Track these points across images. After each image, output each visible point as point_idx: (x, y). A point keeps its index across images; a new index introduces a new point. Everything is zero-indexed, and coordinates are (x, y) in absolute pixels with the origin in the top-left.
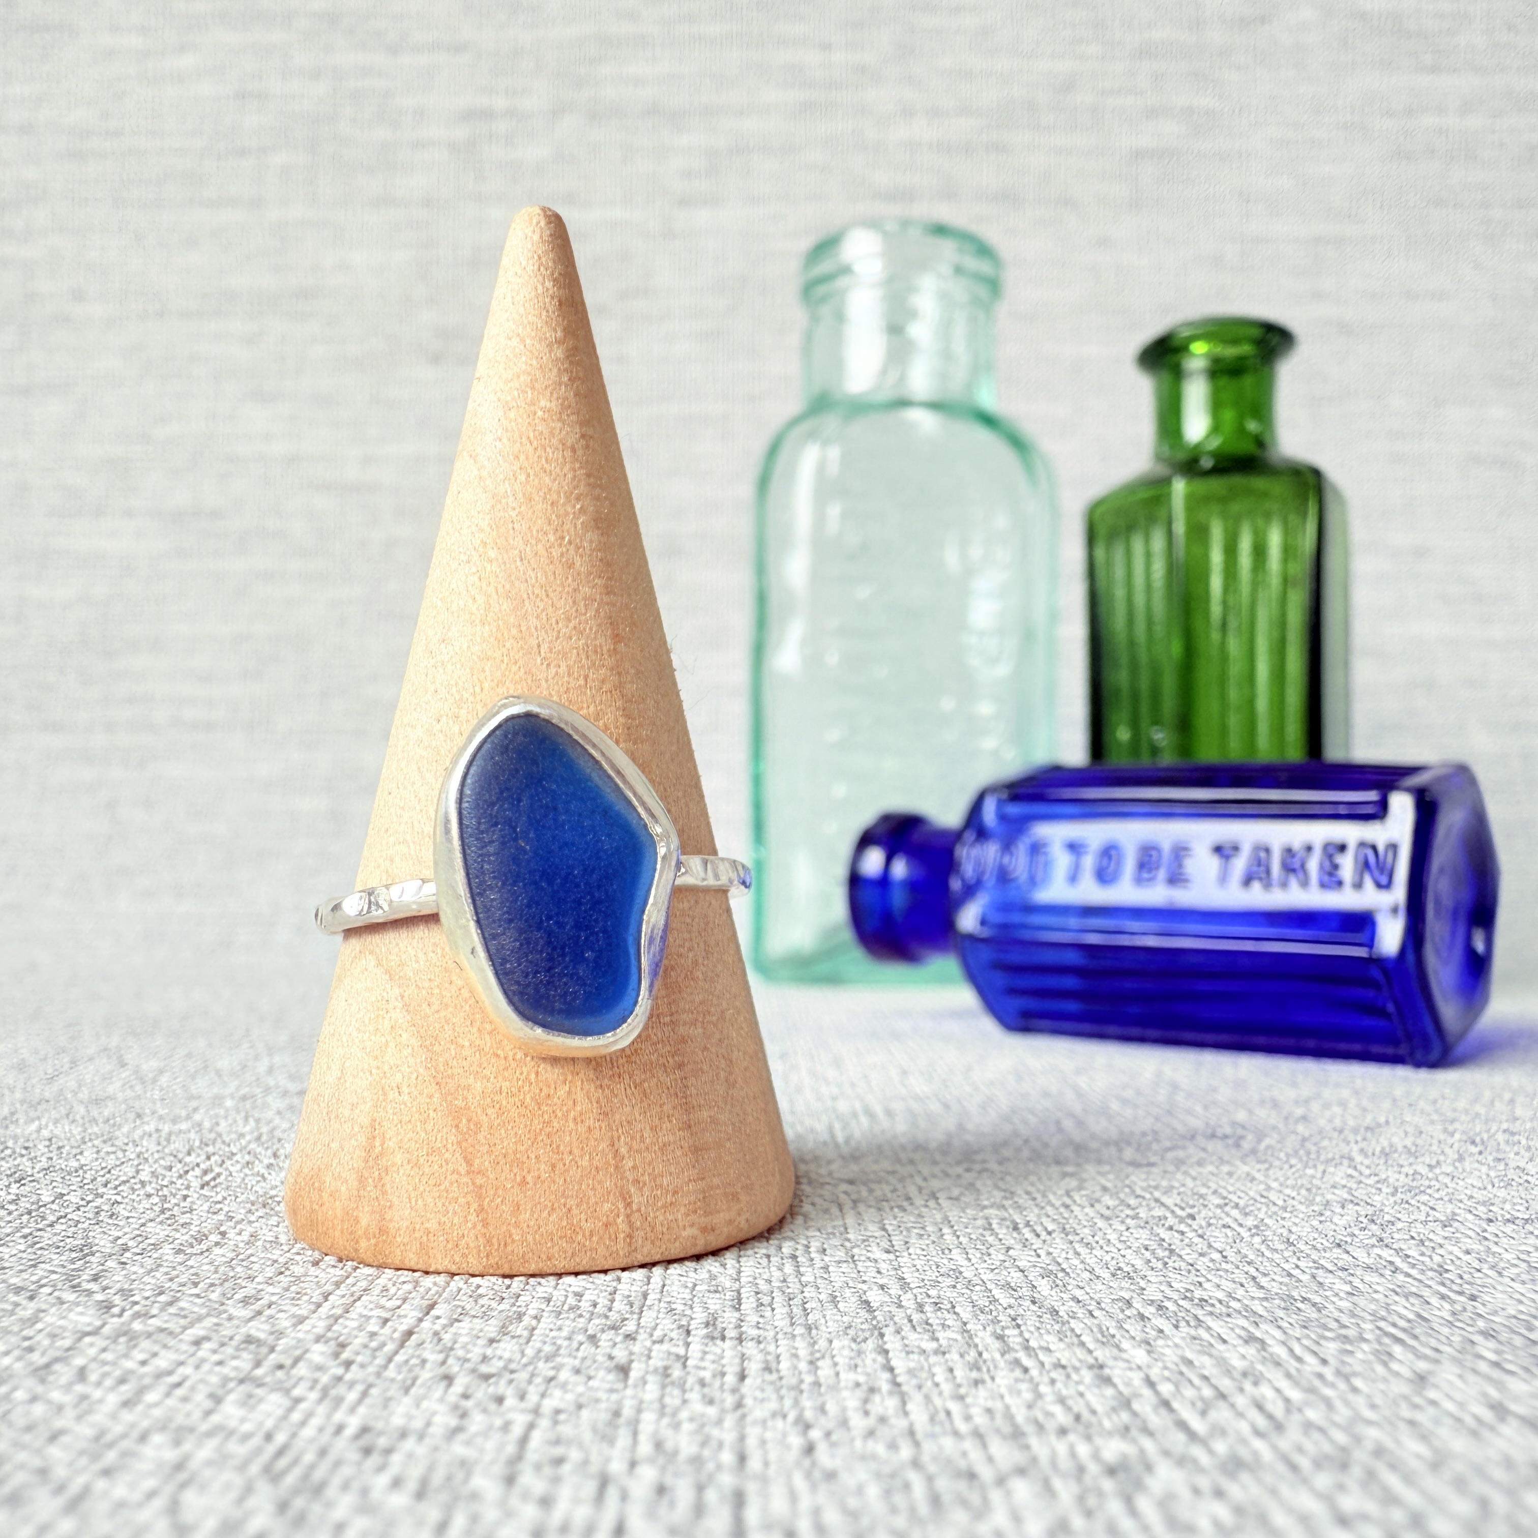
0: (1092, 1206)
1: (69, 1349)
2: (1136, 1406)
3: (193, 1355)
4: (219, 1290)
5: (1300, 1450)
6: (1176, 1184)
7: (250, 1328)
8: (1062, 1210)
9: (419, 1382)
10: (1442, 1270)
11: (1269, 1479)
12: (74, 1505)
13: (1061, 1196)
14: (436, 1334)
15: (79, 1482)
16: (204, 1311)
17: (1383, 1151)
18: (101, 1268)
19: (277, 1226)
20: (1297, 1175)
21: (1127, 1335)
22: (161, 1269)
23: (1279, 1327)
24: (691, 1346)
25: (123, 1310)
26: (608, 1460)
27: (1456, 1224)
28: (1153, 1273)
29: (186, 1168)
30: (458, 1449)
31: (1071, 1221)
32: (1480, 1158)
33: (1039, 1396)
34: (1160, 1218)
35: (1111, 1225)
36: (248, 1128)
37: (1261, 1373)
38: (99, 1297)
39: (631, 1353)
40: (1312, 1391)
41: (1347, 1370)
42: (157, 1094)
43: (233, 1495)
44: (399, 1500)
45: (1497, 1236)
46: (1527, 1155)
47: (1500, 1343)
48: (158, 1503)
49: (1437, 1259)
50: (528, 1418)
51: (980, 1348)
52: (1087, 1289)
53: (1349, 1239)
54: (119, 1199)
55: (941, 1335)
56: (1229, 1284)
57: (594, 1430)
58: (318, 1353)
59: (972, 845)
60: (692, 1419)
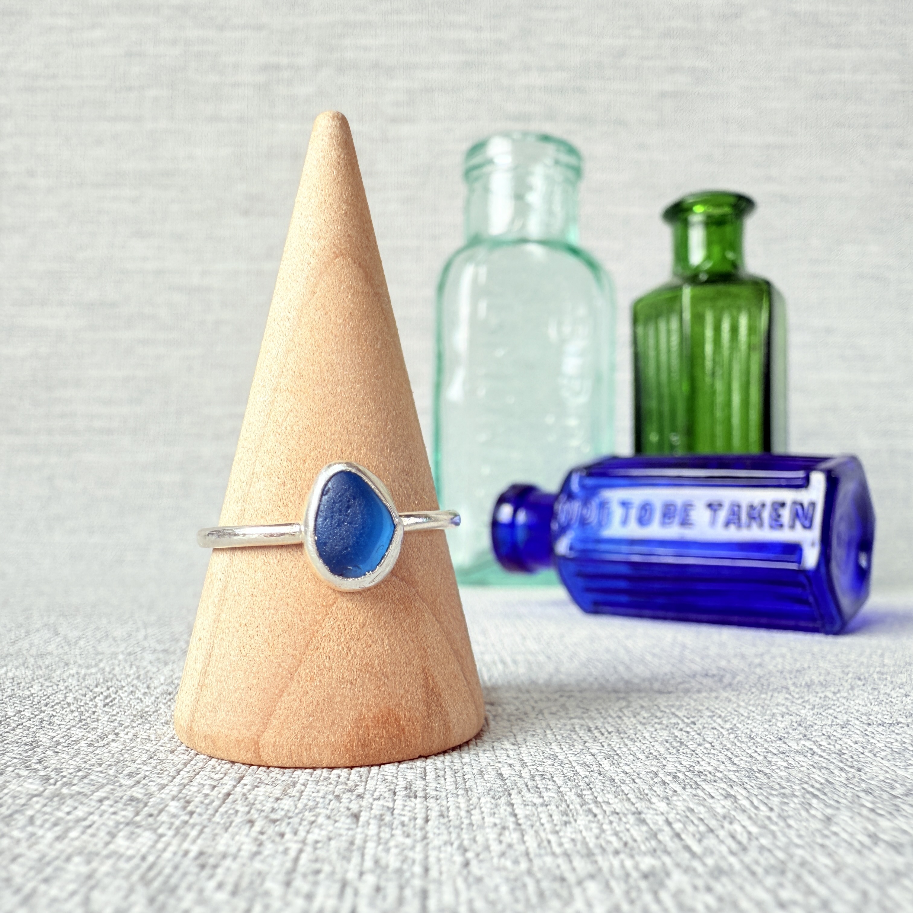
0: (635, 717)
1: (24, 805)
2: (660, 837)
3: (98, 808)
4: (114, 768)
5: (757, 863)
6: (685, 704)
7: (133, 791)
8: (617, 719)
9: (234, 824)
10: (841, 753)
11: (739, 880)
12: (27, 900)
13: (617, 711)
14: (244, 795)
15: (30, 886)
16: (105, 781)
17: (806, 683)
18: (43, 755)
19: (150, 729)
20: (756, 698)
21: (655, 794)
22: (80, 756)
23: (745, 789)
24: (397, 802)
25: (57, 781)
26: (346, 871)
27: (849, 727)
28: (670, 756)
29: (95, 695)
30: (257, 865)
31: (622, 726)
32: (864, 688)
33: (603, 831)
34: (675, 724)
35: (646, 728)
36: (132, 672)
37: (734, 816)
38: (42, 773)
39: (361, 806)
40: (764, 827)
41: (785, 814)
42: (77, 651)
43: (122, 894)
44: (221, 896)
45: (873, 733)
46: (891, 686)
47: (875, 797)
48: (77, 899)
49: (838, 747)
50: (299, 846)
51: (568, 802)
52: (632, 766)
53: (786, 736)
54: (54, 713)
55: (545, 794)
56: (715, 762)
57: (339, 853)
58: (173, 807)
59: (565, 503)
60: (397, 846)
